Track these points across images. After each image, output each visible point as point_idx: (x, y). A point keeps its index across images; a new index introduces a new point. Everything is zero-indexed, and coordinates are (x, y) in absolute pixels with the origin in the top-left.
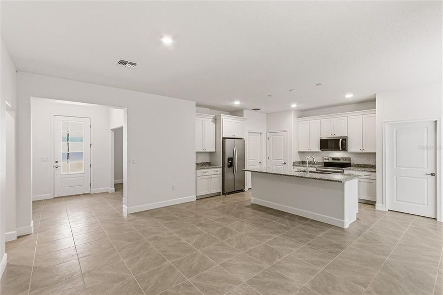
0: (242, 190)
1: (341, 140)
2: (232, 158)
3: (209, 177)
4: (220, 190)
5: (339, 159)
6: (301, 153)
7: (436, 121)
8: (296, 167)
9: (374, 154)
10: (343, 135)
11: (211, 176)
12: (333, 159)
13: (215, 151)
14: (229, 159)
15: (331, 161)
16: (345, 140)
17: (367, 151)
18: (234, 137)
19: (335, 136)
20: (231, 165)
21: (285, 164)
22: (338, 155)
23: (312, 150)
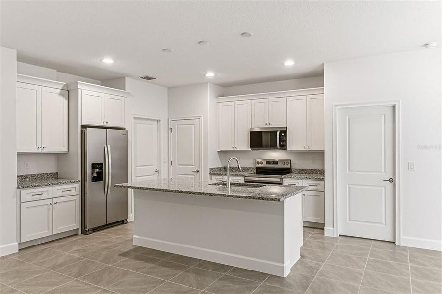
0: (123, 222)
1: (278, 133)
2: (101, 164)
3: (51, 201)
4: (76, 225)
5: (276, 163)
6: (223, 154)
7: (394, 107)
8: (214, 177)
9: (321, 154)
10: (282, 125)
11: (56, 200)
12: (268, 163)
13: (65, 150)
14: (94, 166)
15: (265, 165)
16: (284, 132)
17: (312, 149)
18: (105, 125)
19: (270, 126)
20: (99, 177)
21: (197, 171)
22: (275, 155)
23: (238, 149)
